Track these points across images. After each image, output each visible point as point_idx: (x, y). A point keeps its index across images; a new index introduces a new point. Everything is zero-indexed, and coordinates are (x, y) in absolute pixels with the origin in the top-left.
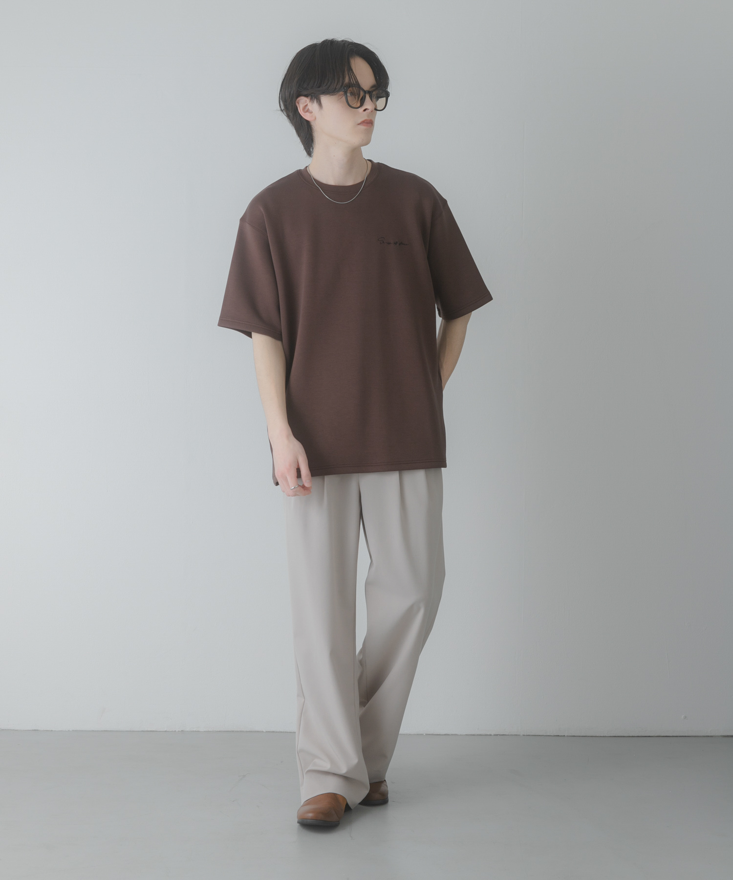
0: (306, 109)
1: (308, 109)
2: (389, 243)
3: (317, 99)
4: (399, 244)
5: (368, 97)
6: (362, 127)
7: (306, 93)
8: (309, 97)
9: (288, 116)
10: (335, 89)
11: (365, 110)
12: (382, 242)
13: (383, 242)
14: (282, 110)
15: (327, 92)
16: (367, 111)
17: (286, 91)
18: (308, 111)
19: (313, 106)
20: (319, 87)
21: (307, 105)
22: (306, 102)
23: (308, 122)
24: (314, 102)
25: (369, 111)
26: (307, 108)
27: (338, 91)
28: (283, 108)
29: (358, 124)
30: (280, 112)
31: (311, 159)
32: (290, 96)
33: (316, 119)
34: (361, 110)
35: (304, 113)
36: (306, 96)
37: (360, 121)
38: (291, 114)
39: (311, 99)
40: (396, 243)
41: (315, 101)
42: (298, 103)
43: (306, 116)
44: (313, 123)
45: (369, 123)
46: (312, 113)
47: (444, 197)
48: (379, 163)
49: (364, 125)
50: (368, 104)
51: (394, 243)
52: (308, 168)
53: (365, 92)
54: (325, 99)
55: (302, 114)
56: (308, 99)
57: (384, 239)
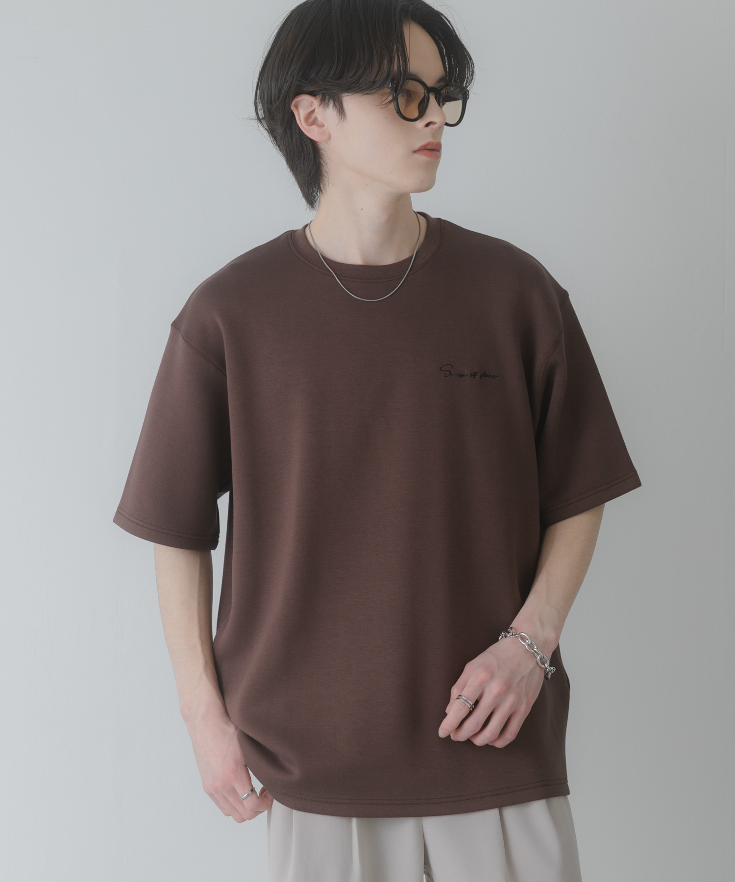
0: (311, 120)
1: (316, 119)
2: (462, 376)
3: (334, 101)
4: (481, 377)
5: (433, 100)
6: (422, 158)
7: (311, 89)
8: (319, 97)
9: (272, 132)
10: (374, 82)
11: (427, 125)
12: (448, 373)
13: (451, 374)
14: (259, 120)
15: (357, 87)
16: (431, 126)
17: (273, 84)
18: (315, 122)
19: (327, 114)
20: (339, 78)
21: (314, 110)
22: (311, 104)
23: (313, 143)
24: (328, 106)
25: (435, 126)
26: (313, 117)
27: (382, 86)
28: (261, 114)
29: (415, 152)
30: (256, 123)
31: (314, 212)
32: (279, 93)
33: (330, 137)
34: (420, 124)
35: (307, 127)
36: (313, 94)
37: (418, 145)
38: (280, 130)
39: (323, 100)
40: (473, 375)
41: (331, 105)
42: (296, 107)
43: (312, 133)
44: (322, 146)
45: (433, 150)
46: (322, 126)
47: (564, 285)
48: (440, 219)
49: (425, 155)
50: (434, 113)
51: (471, 375)
52: (307, 229)
53: (429, 90)
54: (350, 101)
55: (304, 128)
56: (316, 99)
57: (453, 367)
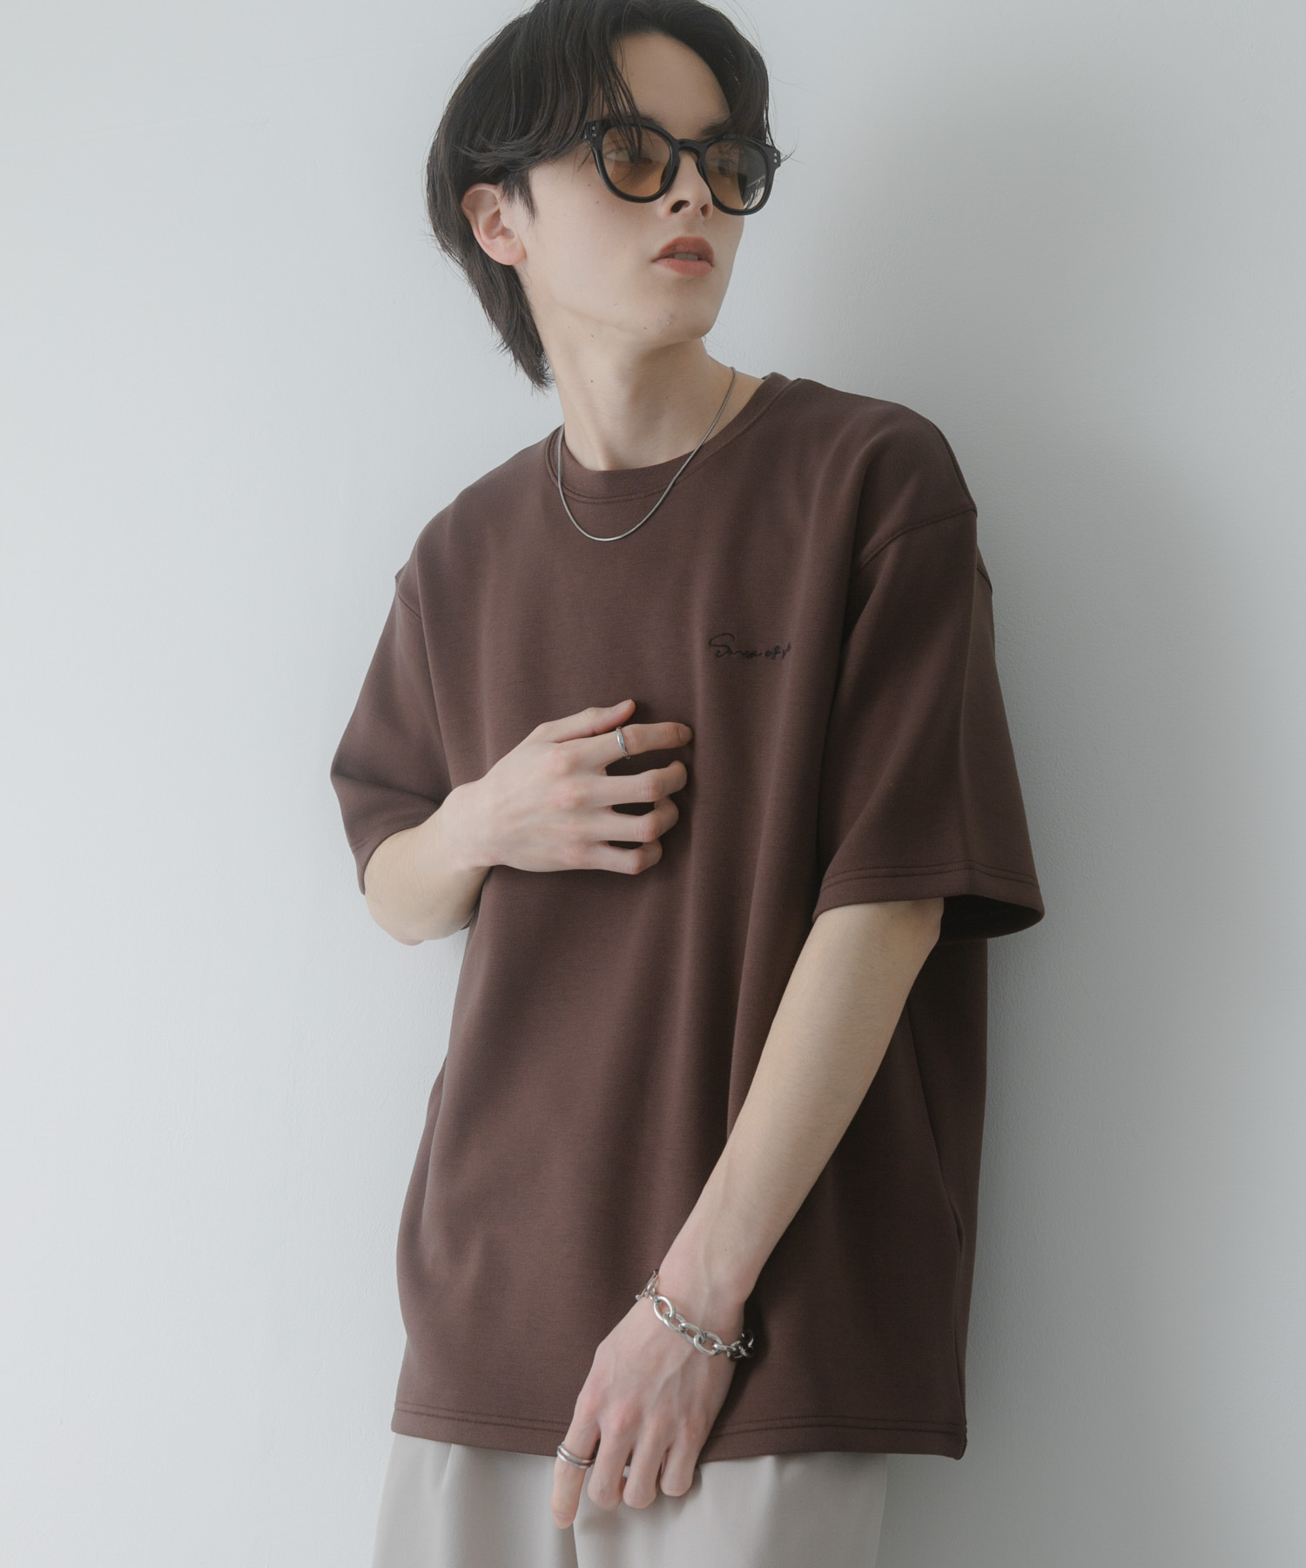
0: (496, 230)
1: (501, 226)
3: (520, 185)
5: (688, 165)
6: (664, 270)
11: (676, 209)
12: (723, 650)
13: (729, 651)
15: (550, 150)
16: (684, 210)
20: (525, 133)
22: (492, 200)
24: (512, 196)
25: (689, 208)
26: (498, 221)
29: (654, 261)
33: (525, 253)
34: (662, 206)
35: (490, 242)
37: (657, 246)
39: (506, 189)
41: (517, 194)
42: (472, 208)
46: (511, 235)
49: (672, 267)
53: (678, 146)
55: (484, 244)
56: (496, 188)
57: (734, 638)
